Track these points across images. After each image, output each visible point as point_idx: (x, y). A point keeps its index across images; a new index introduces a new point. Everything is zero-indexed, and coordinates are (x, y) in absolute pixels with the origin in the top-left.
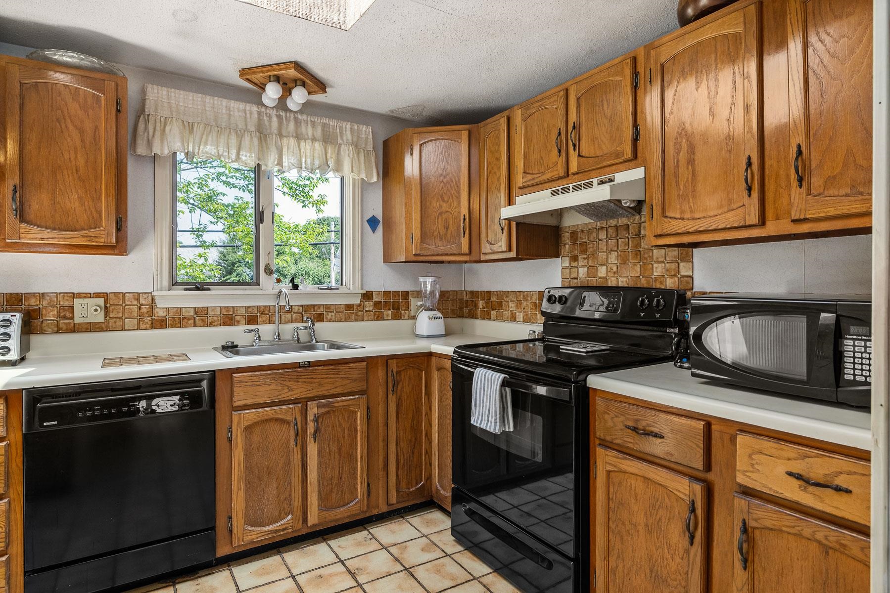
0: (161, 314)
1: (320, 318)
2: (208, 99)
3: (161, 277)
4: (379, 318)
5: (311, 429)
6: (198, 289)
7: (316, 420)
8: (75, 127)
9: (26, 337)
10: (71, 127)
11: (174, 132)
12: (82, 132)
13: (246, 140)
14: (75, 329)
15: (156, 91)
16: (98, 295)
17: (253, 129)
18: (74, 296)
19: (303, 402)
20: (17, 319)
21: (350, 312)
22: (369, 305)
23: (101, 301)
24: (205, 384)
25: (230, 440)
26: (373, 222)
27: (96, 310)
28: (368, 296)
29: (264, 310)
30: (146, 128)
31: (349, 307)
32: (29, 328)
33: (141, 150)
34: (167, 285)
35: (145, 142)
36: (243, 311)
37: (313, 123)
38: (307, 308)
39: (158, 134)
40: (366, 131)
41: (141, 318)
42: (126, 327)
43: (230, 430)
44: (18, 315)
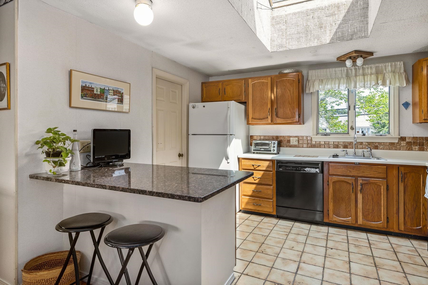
0: (314, 143)
1: (376, 148)
2: (328, 70)
3: (314, 131)
4: (410, 149)
5: (359, 188)
6: (325, 135)
7: (362, 185)
8: (288, 90)
9: (279, 148)
10: (287, 90)
11: (316, 83)
12: (290, 91)
13: (342, 80)
14: (291, 146)
15: (311, 72)
16: (296, 137)
17: (344, 76)
18: (290, 137)
19: (356, 178)
20: (276, 142)
21: (392, 146)
22: (403, 143)
23: (297, 138)
24: (320, 165)
25: (328, 185)
26: (406, 105)
27: (296, 141)
28: (403, 139)
29: (351, 143)
30: (309, 84)
31: (392, 144)
32: (280, 145)
33: (307, 92)
34: (316, 134)
35: (308, 89)
36: (342, 143)
37: (371, 68)
38: (369, 143)
39: (312, 85)
40: (400, 64)
41: (308, 144)
42: (304, 147)
43: (328, 182)
44: (276, 141)
